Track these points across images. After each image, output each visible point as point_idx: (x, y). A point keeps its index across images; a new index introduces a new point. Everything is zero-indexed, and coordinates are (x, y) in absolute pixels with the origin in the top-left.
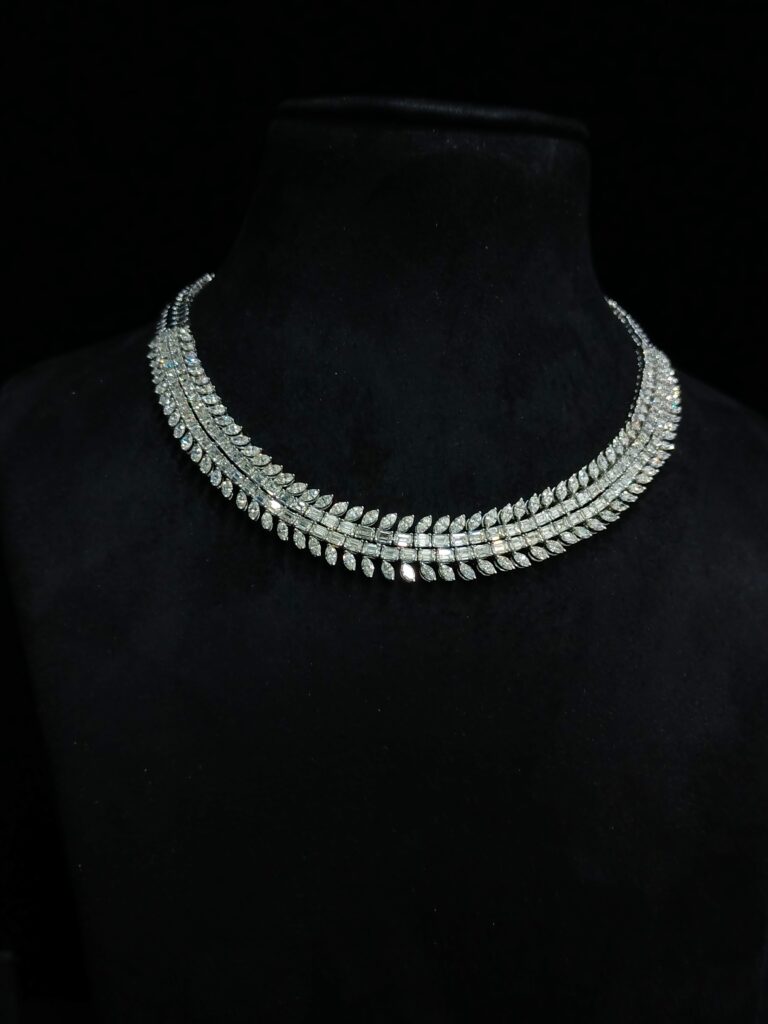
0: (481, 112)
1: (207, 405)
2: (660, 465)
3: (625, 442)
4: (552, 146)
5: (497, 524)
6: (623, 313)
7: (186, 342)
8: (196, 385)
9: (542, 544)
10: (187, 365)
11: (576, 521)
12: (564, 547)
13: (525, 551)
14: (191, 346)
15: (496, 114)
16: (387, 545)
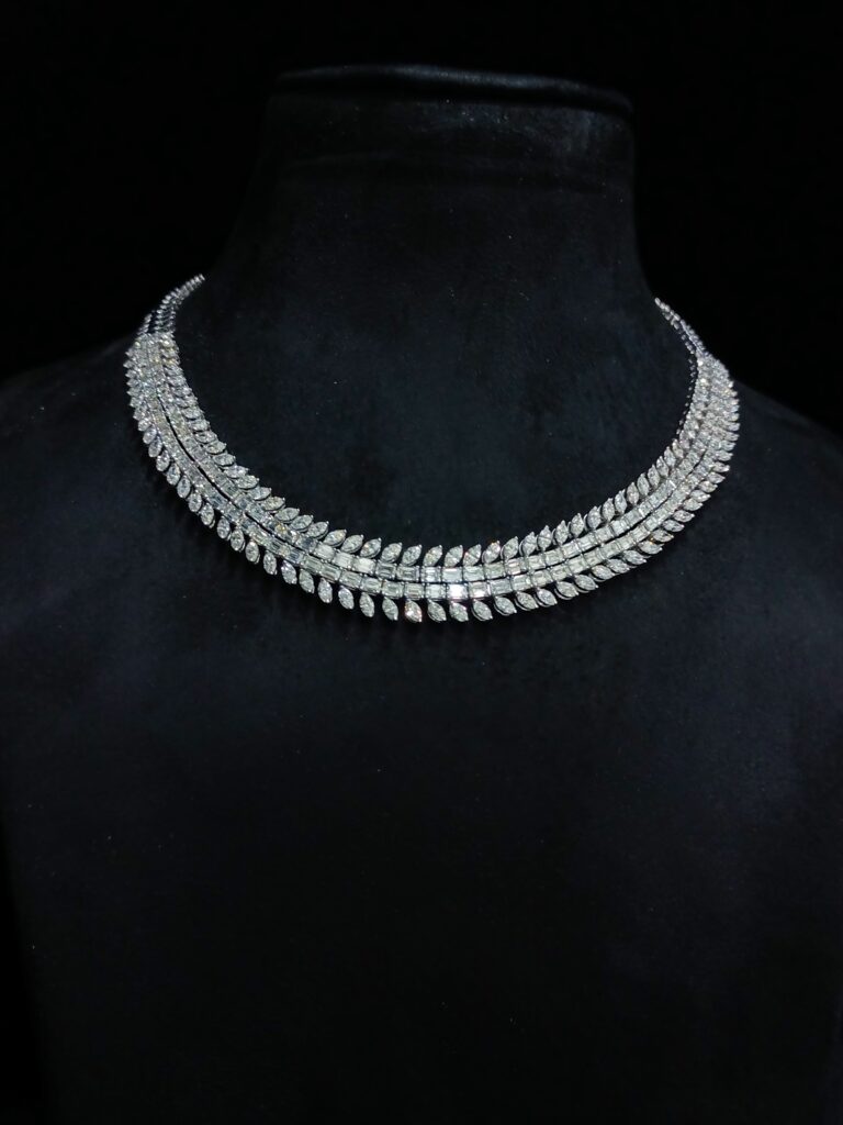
0: (502, 80)
1: (188, 419)
2: (712, 490)
3: (671, 461)
4: (587, 120)
5: (518, 556)
6: (677, 318)
7: (167, 349)
8: (176, 396)
9: (570, 580)
10: (167, 375)
11: (611, 553)
12: (597, 583)
13: (551, 587)
14: (173, 352)
15: (520, 82)
16: (390, 580)
